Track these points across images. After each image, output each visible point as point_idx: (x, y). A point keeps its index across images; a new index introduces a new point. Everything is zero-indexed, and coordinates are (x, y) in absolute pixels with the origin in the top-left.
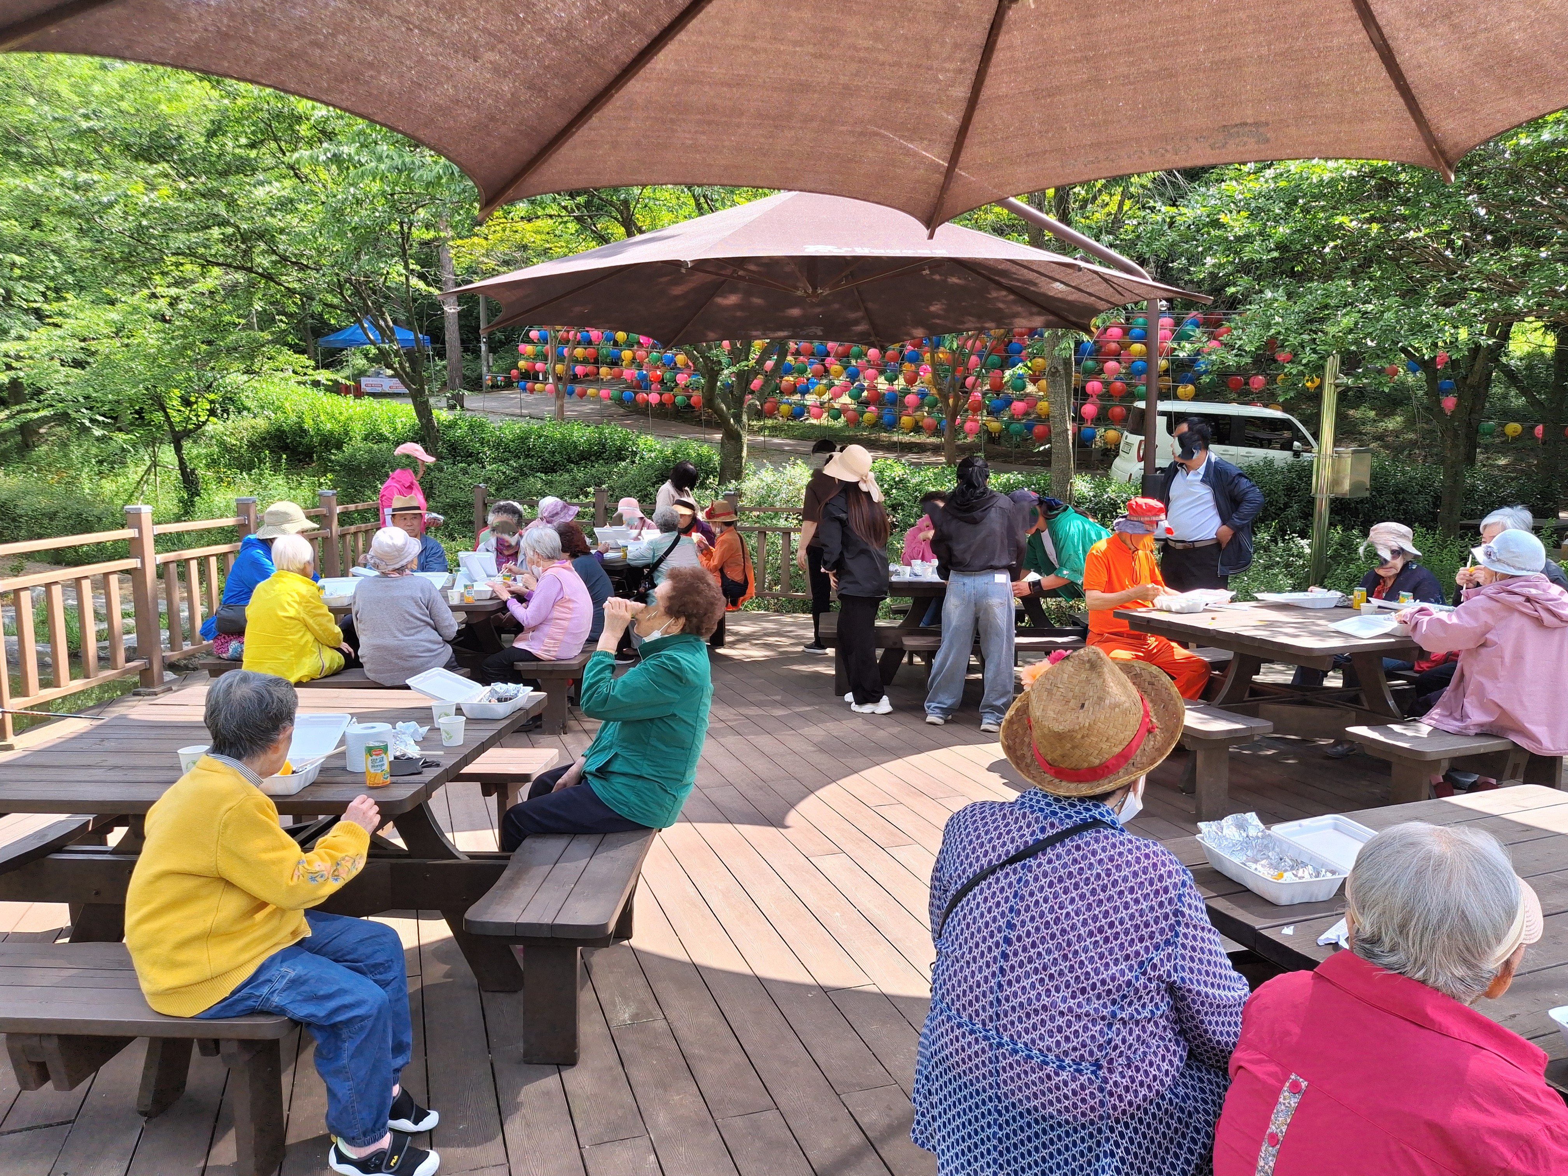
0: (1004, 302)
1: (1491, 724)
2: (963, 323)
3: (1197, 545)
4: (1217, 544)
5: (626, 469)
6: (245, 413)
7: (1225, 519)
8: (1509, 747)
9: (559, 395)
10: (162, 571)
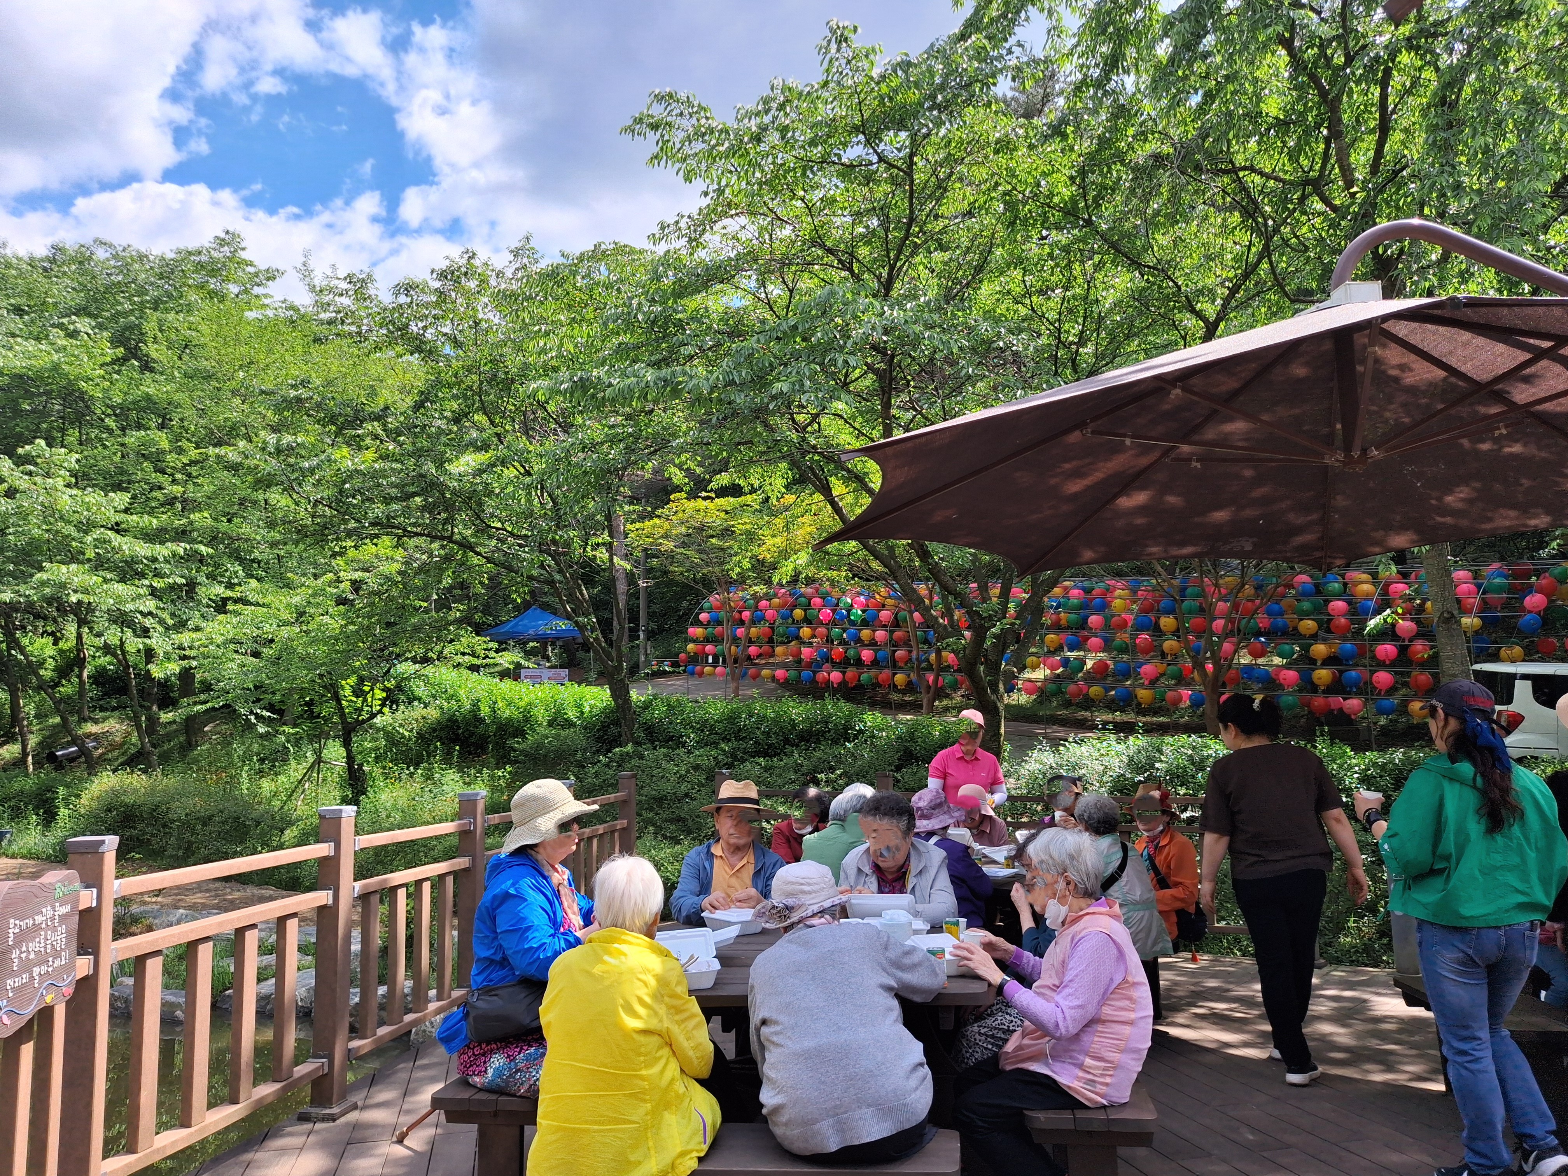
6: (416, 703)
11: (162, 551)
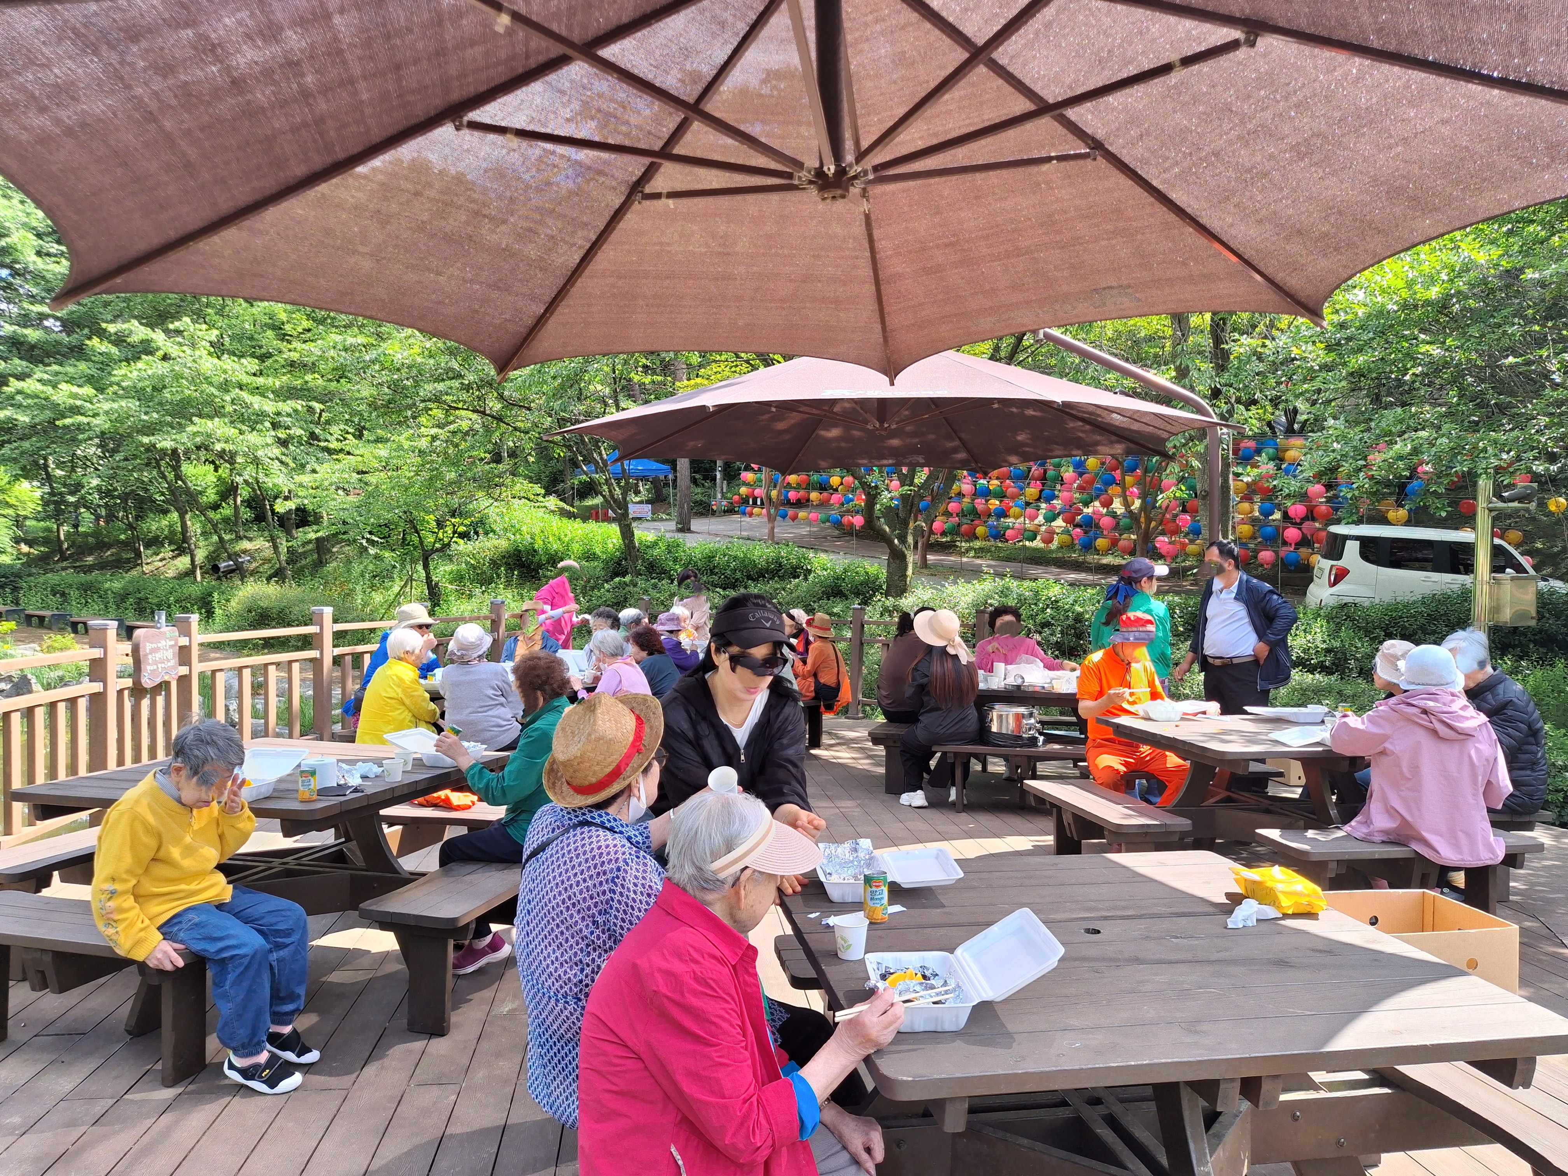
0: (1083, 432)
1: (1395, 830)
2: (1052, 451)
3: (1235, 661)
4: (1255, 662)
5: (797, 586)
6: (491, 535)
7: (1261, 636)
8: (1412, 855)
9: (771, 519)
10: (337, 661)
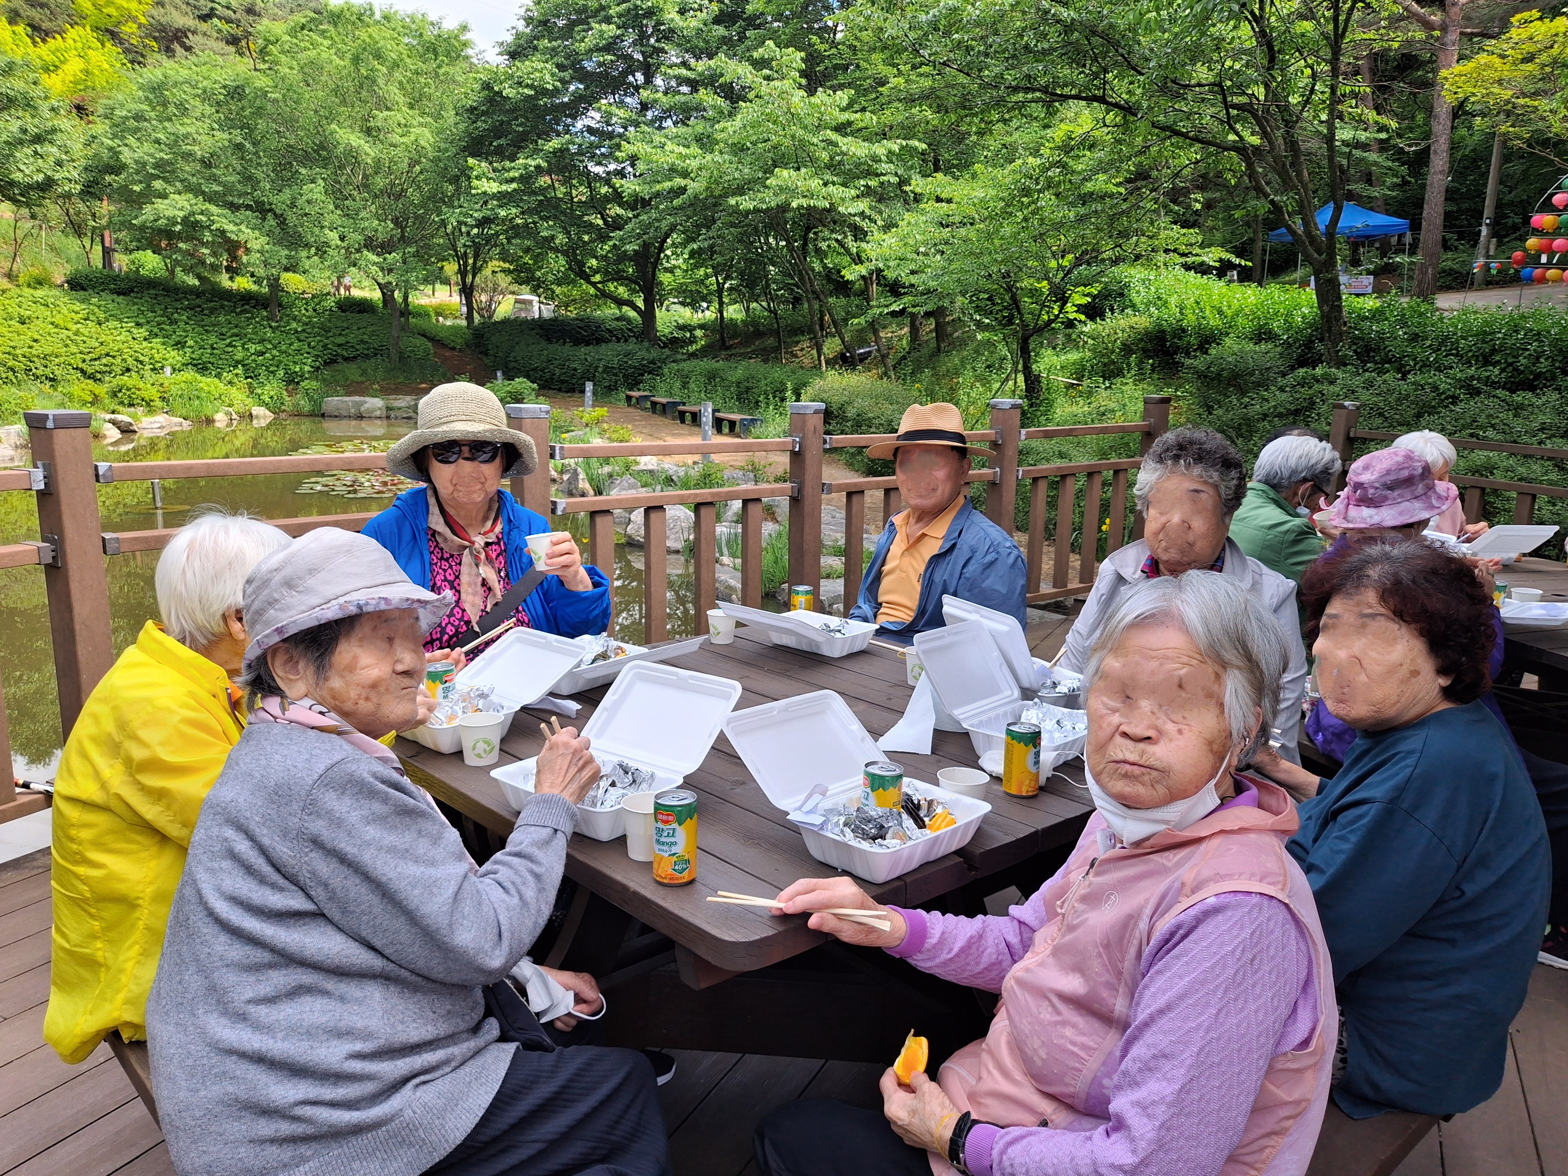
6: (1129, 311)
11: (880, 149)
